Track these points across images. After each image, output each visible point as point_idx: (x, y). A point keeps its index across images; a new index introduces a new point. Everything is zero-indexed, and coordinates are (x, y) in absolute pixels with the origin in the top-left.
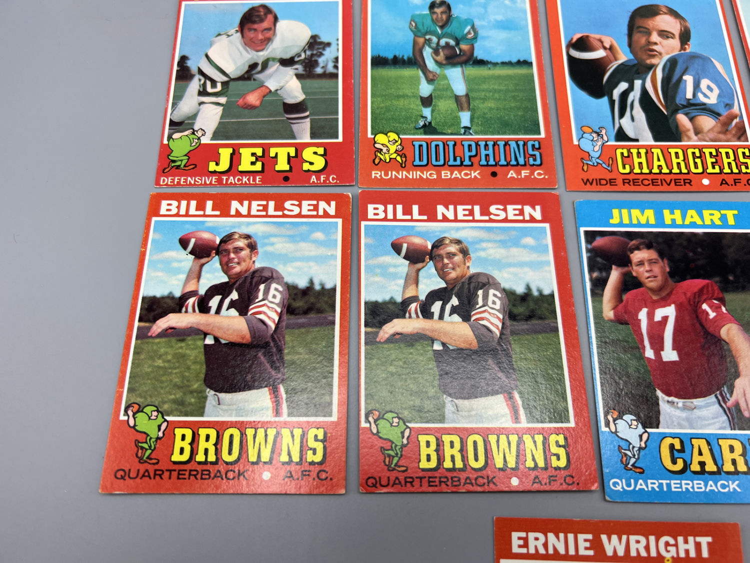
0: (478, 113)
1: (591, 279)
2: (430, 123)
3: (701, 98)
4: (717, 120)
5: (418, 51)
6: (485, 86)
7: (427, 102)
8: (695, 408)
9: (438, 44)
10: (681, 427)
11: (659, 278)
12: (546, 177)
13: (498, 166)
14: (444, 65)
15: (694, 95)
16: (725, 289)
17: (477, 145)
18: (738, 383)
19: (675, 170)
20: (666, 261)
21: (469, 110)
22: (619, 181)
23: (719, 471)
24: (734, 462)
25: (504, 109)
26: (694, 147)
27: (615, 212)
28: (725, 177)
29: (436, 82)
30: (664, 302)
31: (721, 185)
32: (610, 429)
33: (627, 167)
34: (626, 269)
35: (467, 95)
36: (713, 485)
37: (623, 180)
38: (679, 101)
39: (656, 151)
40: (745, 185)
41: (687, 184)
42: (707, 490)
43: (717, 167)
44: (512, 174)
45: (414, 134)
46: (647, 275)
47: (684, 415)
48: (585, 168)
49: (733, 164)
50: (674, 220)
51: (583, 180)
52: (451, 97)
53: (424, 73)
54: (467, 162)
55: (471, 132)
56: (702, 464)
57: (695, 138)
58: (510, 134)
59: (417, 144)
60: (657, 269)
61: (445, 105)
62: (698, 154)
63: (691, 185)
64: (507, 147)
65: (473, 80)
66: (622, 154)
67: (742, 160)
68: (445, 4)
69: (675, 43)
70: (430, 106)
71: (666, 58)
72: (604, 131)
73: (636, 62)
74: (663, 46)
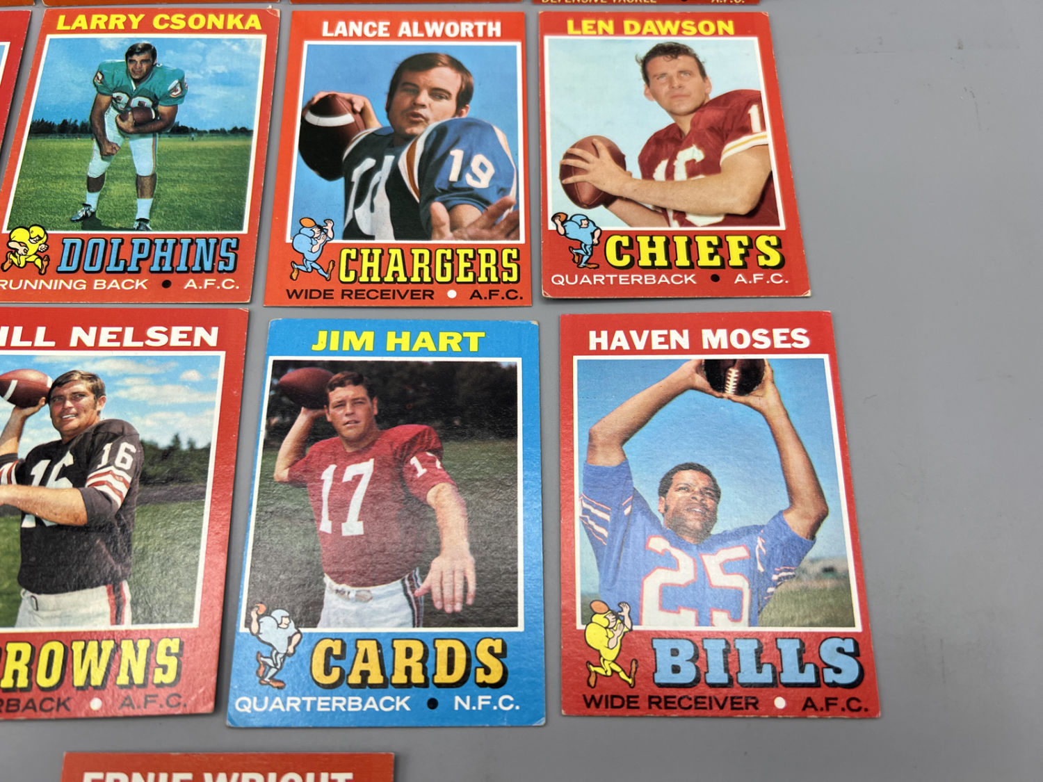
0: (164, 200)
1: (268, 427)
3: (469, 181)
4: (484, 211)
5: (98, 113)
6: (180, 164)
7: (95, 184)
8: (371, 598)
9: (128, 105)
10: (349, 625)
11: (362, 424)
12: (238, 288)
13: (175, 273)
14: (131, 133)
15: (461, 176)
16: (444, 438)
17: (152, 243)
18: (437, 564)
19: (416, 278)
20: (375, 401)
21: (152, 196)
22: (337, 294)
23: (386, 684)
24: (408, 671)
25: (200, 194)
26: (446, 247)
27: (323, 335)
28: (478, 287)
29: (114, 157)
30: (359, 456)
31: (471, 298)
32: (250, 630)
33: (352, 274)
34: (320, 412)
35: (153, 176)
36: (374, 702)
37: (343, 291)
38: (439, 184)
39: (395, 253)
40: (503, 298)
41: (427, 297)
42: (365, 709)
43: (471, 274)
44: (191, 283)
45: (67, 229)
46: (346, 419)
47: (354, 607)
48: (294, 275)
49: (493, 270)
50: (398, 346)
51: (288, 291)
52: (130, 178)
53: (100, 145)
54: (133, 268)
55: (148, 226)
56: (365, 674)
57: (449, 234)
58: (200, 230)
59: (68, 242)
60: (360, 412)
61: (119, 189)
62: (449, 257)
63: (432, 298)
64: (193, 247)
65: (166, 154)
66: (348, 256)
67: (506, 264)
68: (149, 50)
69: (449, 105)
70: (98, 190)
71: (433, 125)
72: (330, 225)
73: (392, 130)
74: (432, 110)
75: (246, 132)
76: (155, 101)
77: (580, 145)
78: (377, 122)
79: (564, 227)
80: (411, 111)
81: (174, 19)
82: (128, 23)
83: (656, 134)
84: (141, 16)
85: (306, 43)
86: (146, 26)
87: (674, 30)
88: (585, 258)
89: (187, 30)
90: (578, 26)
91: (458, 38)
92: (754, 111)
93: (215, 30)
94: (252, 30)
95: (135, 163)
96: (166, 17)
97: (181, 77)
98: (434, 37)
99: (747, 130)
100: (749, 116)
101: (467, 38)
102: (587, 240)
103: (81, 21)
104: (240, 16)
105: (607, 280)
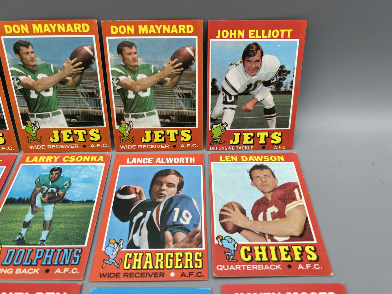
0: (54, 231)
2: (23, 238)
3: (182, 221)
4: (187, 235)
5: (34, 195)
7: (26, 225)
9: (47, 191)
12: (78, 273)
13: (52, 265)
14: (46, 203)
15: (178, 220)
17: (45, 251)
19: (157, 267)
21: (49, 230)
22: (122, 275)
25: (69, 229)
26: (170, 252)
28: (184, 271)
29: (36, 213)
31: (181, 276)
33: (129, 265)
35: (51, 221)
37: (125, 273)
38: (169, 223)
39: (149, 255)
40: (195, 276)
41: (161, 276)
43: (181, 265)
44: (58, 271)
45: (10, 245)
48: (104, 266)
49: (191, 263)
51: (100, 274)
53: (32, 208)
54: (34, 263)
55: (45, 243)
57: (172, 246)
58: (66, 245)
61: (35, 227)
62: (172, 256)
63: (163, 277)
64: (62, 253)
65: (58, 212)
66: (128, 256)
67: (197, 259)
68: (60, 170)
69: (174, 190)
70: (27, 227)
71: (167, 198)
72: (122, 242)
73: (151, 200)
74: (167, 192)
75: (92, 202)
76: (58, 189)
77: (226, 206)
78: (145, 197)
79: (222, 242)
80: (159, 192)
81: (71, 158)
82: (53, 159)
83: (257, 201)
84: (59, 157)
85: (120, 166)
86: (60, 161)
87: (261, 160)
88: (232, 257)
89: (75, 162)
90: (224, 159)
91: (179, 164)
92: (296, 191)
93: (86, 162)
94: (100, 162)
95: (45, 215)
96: (68, 157)
97: (69, 180)
98: (169, 164)
99: (295, 199)
100: (295, 193)
101: (182, 164)
102: (232, 249)
103: (35, 159)
104: (96, 157)
105: (242, 268)
